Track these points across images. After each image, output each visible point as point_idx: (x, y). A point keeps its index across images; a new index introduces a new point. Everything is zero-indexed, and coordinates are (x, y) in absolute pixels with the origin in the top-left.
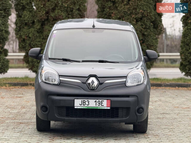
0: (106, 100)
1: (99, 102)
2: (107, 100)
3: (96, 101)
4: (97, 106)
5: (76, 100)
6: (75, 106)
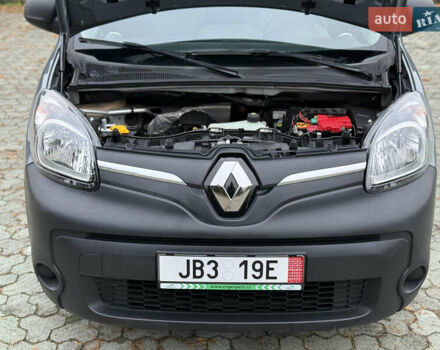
0: (286, 259)
1: (258, 266)
4: (250, 279)
5: (163, 260)
6: (161, 279)
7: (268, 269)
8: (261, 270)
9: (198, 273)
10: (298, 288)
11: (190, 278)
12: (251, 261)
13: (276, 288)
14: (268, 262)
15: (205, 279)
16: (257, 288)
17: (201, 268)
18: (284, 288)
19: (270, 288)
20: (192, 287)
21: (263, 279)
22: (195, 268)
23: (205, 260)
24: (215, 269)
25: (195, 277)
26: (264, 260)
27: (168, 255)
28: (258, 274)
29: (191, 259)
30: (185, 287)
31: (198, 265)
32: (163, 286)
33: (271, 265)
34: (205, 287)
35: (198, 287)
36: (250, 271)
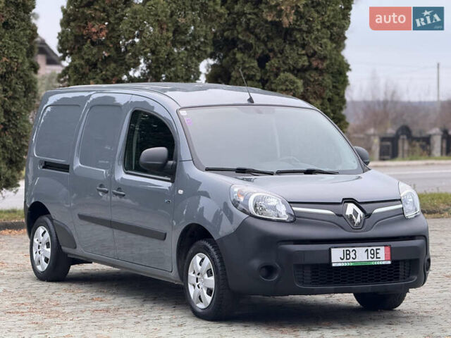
0: (383, 248)
1: (372, 252)
2: (385, 246)
3: (367, 250)
4: (370, 259)
5: (333, 251)
6: (333, 261)
7: (377, 253)
8: (373, 254)
9: (348, 257)
10: (389, 262)
11: (345, 260)
12: (370, 249)
13: (381, 263)
14: (377, 249)
15: (351, 260)
16: (373, 263)
17: (349, 254)
18: (384, 263)
19: (378, 263)
20: (346, 265)
21: (375, 259)
22: (347, 254)
23: (351, 249)
24: (355, 254)
25: (347, 259)
26: (375, 248)
27: (335, 247)
28: (372, 256)
29: (345, 249)
30: (343, 265)
31: (348, 252)
32: (334, 265)
33: (378, 251)
34: (351, 264)
35: (349, 264)
36: (370, 255)
